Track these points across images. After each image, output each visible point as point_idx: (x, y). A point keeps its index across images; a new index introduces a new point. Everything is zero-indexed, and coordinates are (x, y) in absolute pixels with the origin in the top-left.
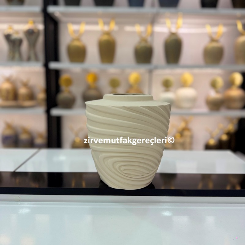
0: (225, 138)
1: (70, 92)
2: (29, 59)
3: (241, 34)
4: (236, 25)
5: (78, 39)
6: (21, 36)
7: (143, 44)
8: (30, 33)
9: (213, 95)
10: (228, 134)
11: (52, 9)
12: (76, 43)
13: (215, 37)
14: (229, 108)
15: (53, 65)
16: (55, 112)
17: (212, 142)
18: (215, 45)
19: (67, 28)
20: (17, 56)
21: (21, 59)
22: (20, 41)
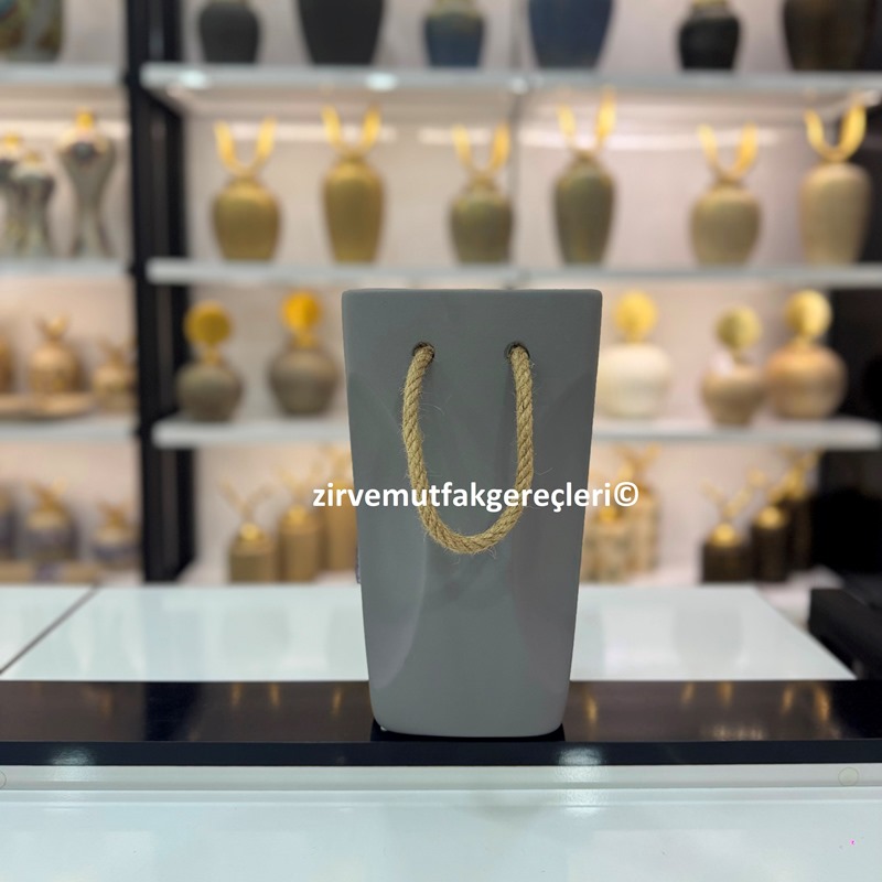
0: (771, 519)
1: (222, 363)
2: (77, 249)
3: (821, 160)
4: (801, 126)
5: (251, 180)
6: (50, 166)
7: (479, 197)
8: (81, 157)
9: (726, 370)
10: (784, 504)
11: (156, 75)
12: (246, 194)
13: (731, 168)
14: (786, 415)
15: (163, 271)
16: (170, 434)
17: (727, 536)
18: (729, 196)
19: (212, 138)
20: (34, 236)
21: (48, 249)
22: (47, 187)
